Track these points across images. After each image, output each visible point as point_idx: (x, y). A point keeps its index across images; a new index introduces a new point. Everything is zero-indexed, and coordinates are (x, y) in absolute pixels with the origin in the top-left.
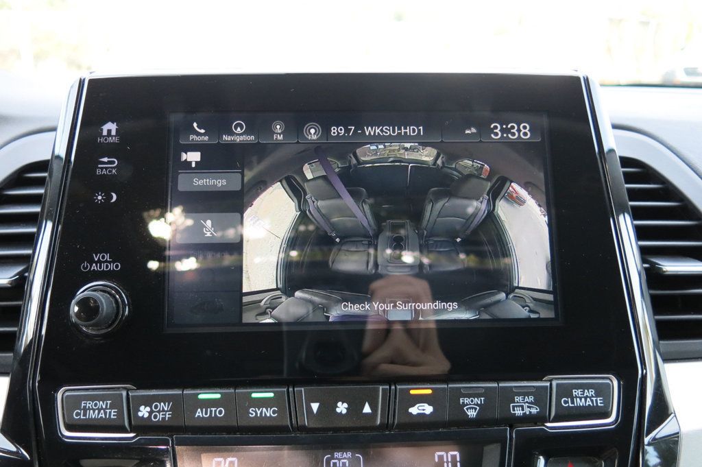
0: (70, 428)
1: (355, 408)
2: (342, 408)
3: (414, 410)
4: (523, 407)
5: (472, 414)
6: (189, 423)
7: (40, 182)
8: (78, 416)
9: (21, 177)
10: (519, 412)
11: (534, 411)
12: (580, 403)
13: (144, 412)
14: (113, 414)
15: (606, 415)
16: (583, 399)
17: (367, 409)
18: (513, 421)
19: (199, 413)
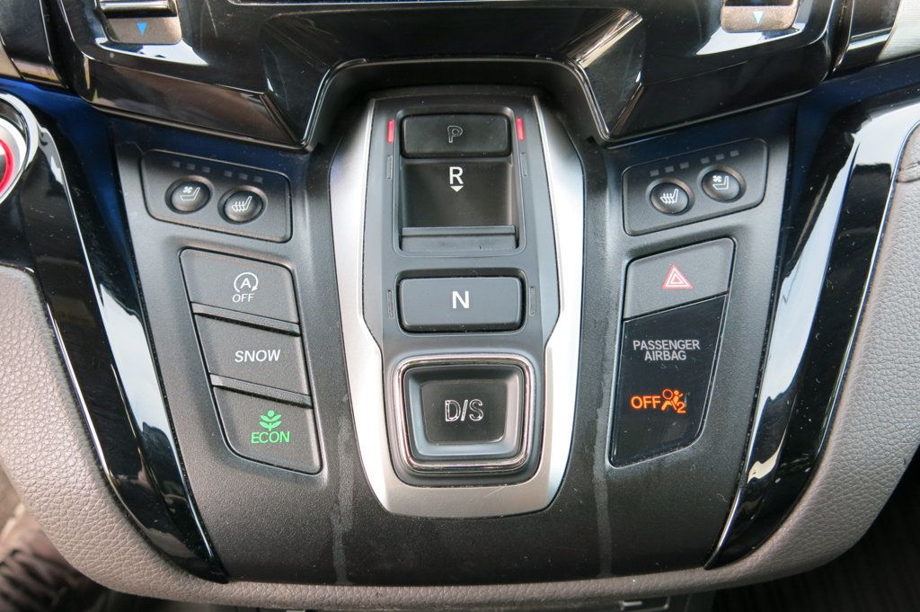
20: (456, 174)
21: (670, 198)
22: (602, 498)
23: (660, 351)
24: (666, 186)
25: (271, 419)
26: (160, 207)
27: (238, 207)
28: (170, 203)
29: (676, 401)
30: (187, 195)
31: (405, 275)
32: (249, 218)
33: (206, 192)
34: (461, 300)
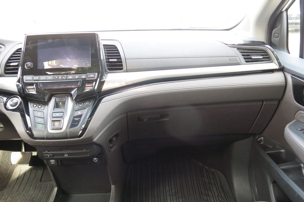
0: (26, 80)
1: (62, 77)
2: (60, 77)
3: (69, 77)
4: (84, 76)
5: (77, 78)
6: (41, 79)
7: (20, 51)
8: (26, 79)
9: (17, 51)
10: (83, 77)
11: (85, 77)
12: (91, 76)
13: (35, 78)
14: (31, 79)
15: (94, 78)
16: (92, 76)
17: (63, 77)
18: (82, 79)
19: (42, 78)
20: (61, 103)
21: (81, 105)
22: (68, 132)
23: (76, 119)
24: (81, 104)
25: (40, 125)
26: (32, 107)
27: (40, 107)
28: (33, 106)
29: (77, 123)
30: (35, 105)
31: (53, 113)
32: (41, 108)
33: (37, 105)
34: (58, 115)
